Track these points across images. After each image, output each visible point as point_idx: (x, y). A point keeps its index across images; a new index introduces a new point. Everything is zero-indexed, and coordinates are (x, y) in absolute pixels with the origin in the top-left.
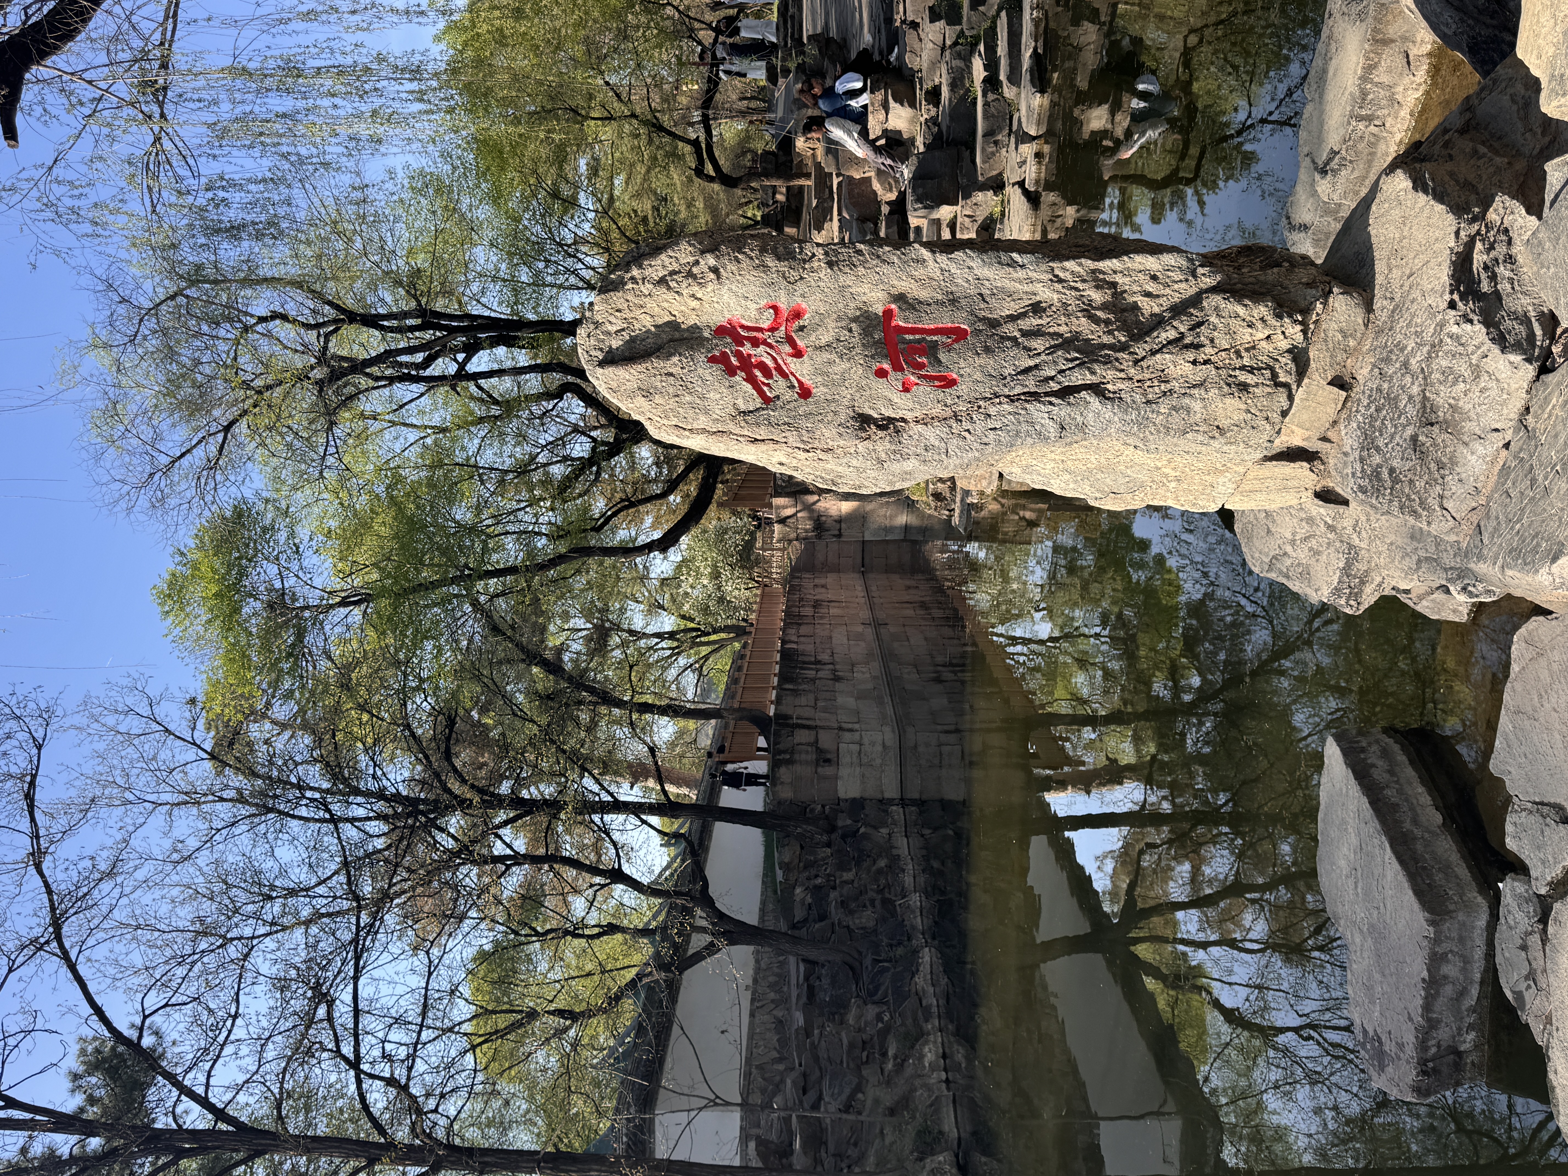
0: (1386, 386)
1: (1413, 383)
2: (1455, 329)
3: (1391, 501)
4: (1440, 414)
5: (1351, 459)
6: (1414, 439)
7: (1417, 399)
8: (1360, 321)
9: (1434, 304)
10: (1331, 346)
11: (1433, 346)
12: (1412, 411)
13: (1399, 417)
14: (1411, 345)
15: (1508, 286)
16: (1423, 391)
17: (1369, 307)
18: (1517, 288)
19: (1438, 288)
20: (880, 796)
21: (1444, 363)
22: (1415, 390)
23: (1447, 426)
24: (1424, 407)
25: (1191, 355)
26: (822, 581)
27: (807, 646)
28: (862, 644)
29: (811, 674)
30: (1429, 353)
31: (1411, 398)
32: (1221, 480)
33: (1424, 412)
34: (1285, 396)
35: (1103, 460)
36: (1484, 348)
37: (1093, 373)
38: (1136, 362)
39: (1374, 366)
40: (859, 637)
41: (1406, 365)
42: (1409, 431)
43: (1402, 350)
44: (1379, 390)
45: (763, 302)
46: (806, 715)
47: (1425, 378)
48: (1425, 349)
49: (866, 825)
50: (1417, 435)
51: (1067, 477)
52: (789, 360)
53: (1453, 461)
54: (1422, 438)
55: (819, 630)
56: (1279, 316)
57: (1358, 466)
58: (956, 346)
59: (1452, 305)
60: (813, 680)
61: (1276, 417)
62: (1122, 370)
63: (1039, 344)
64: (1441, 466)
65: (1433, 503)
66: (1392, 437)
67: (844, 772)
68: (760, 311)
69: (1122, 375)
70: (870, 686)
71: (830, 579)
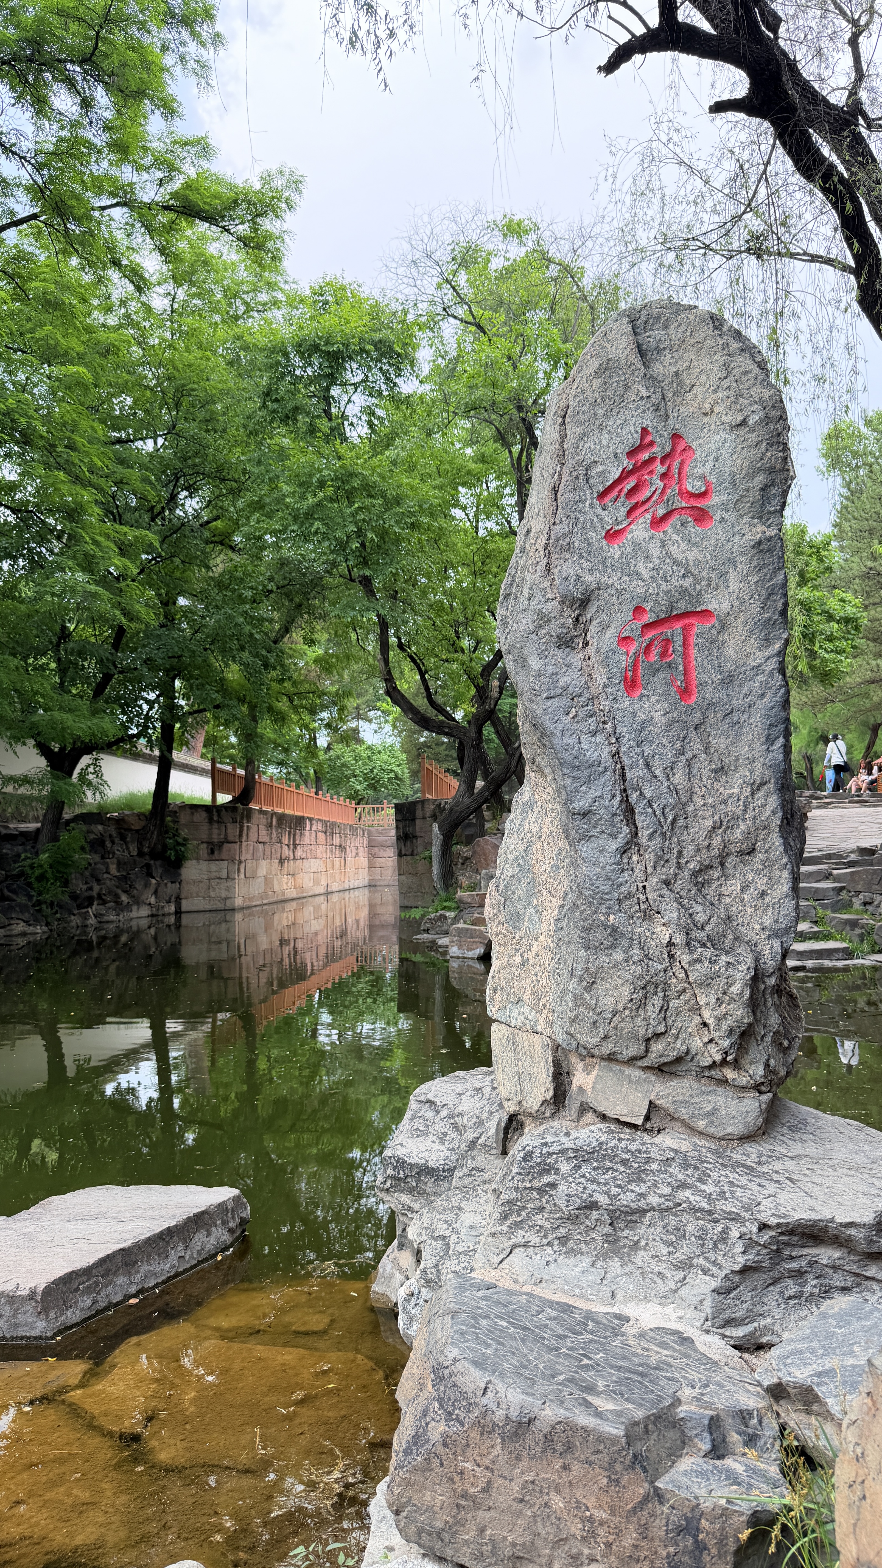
0: (654, 1166)
1: (661, 1196)
2: (734, 1233)
3: (517, 1189)
4: (626, 1233)
5: (564, 1139)
6: (593, 1206)
7: (642, 1204)
8: (730, 1130)
9: (762, 1208)
10: (697, 1100)
11: (710, 1213)
12: (627, 1199)
13: (619, 1186)
14: (709, 1188)
15: (791, 1292)
16: (653, 1209)
17: (747, 1138)
18: (792, 1302)
19: (783, 1210)
20: (182, 896)
21: (690, 1228)
22: (654, 1200)
23: (612, 1241)
24: (633, 1212)
25: (679, 939)
26: (361, 854)
27: (308, 837)
28: (311, 884)
29: (285, 840)
30: (701, 1210)
31: (643, 1195)
32: (526, 1009)
33: (627, 1213)
34: (635, 1053)
35: (544, 877)
36: (714, 1270)
37: (651, 837)
38: (667, 883)
39: (676, 1151)
40: (317, 882)
41: (683, 1186)
42: (602, 1199)
43: (700, 1180)
44: (648, 1160)
45: (713, 479)
46: (251, 834)
47: (668, 1209)
48: (705, 1205)
49: (158, 884)
50: (598, 1209)
51: (521, 848)
52: (649, 516)
53: (571, 1253)
54: (595, 1214)
55: (320, 850)
56: (731, 1032)
57: (556, 1148)
58: (673, 690)
59: (763, 1227)
60: (280, 842)
61: (607, 1048)
62: (655, 868)
63: (679, 778)
64: (563, 1240)
65: (519, 1236)
66: (593, 1181)
67: (204, 865)
68: (703, 477)
69: (650, 870)
70: (276, 888)
71: (364, 861)
